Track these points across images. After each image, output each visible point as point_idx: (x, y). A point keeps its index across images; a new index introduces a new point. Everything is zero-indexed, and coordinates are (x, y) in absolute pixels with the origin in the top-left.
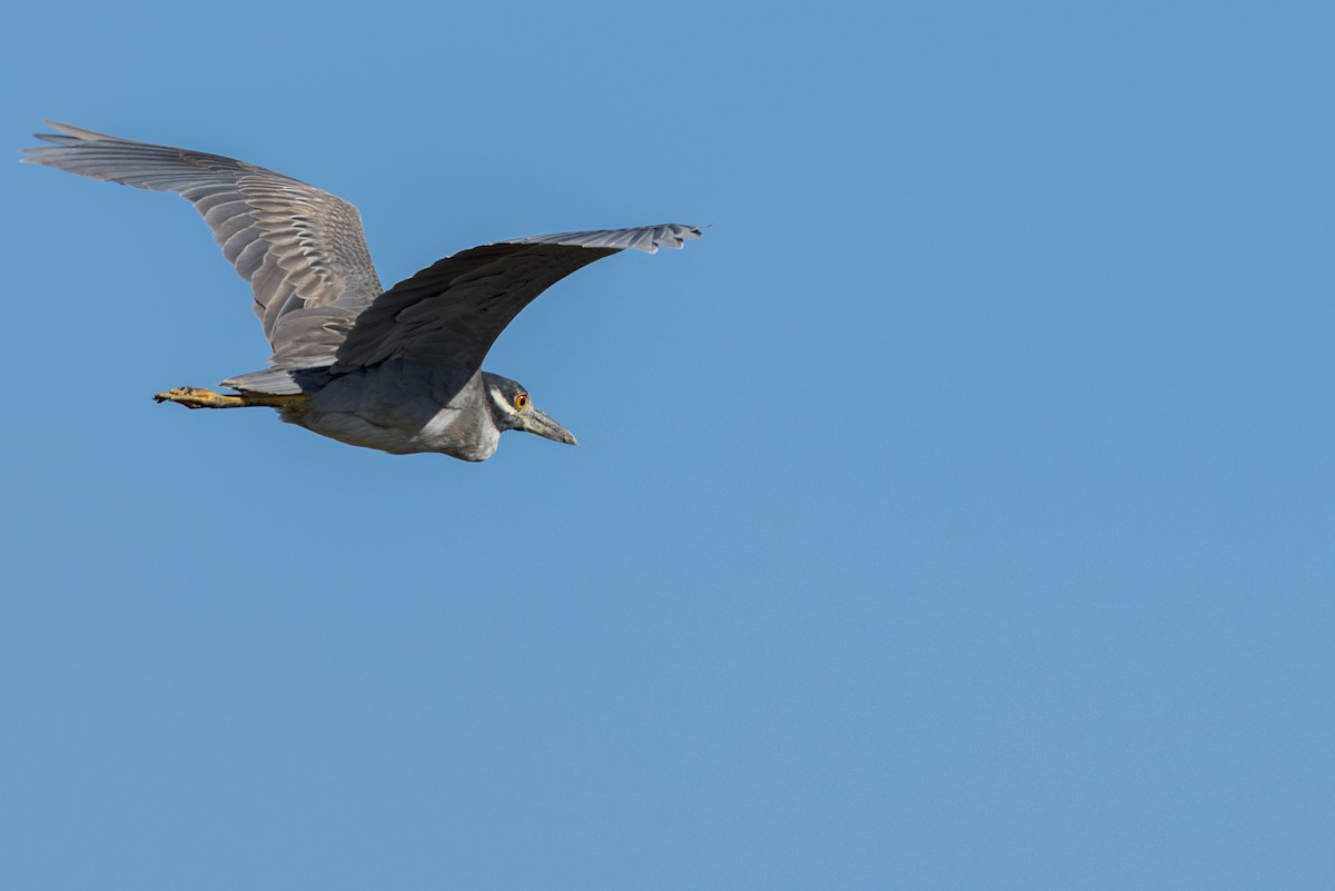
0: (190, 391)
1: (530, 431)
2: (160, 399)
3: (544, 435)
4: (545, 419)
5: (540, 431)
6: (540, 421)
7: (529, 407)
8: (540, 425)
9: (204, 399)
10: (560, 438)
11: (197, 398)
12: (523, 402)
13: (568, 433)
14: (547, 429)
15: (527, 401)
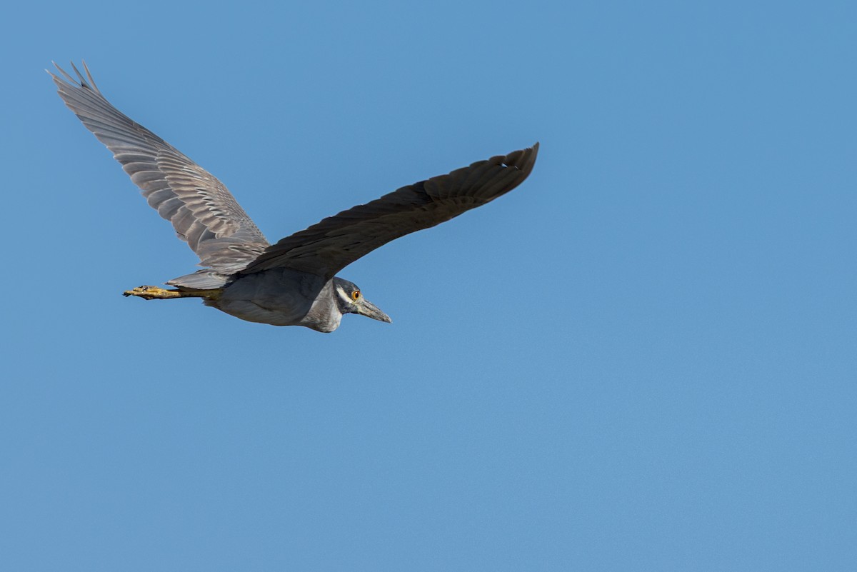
0: (146, 289)
1: (361, 313)
2: (127, 295)
3: (370, 316)
4: (371, 306)
5: (368, 314)
6: (368, 308)
7: (361, 299)
8: (368, 310)
9: (155, 294)
10: (380, 318)
11: (150, 293)
12: (357, 296)
13: (386, 315)
14: (372, 313)
15: (359, 295)
